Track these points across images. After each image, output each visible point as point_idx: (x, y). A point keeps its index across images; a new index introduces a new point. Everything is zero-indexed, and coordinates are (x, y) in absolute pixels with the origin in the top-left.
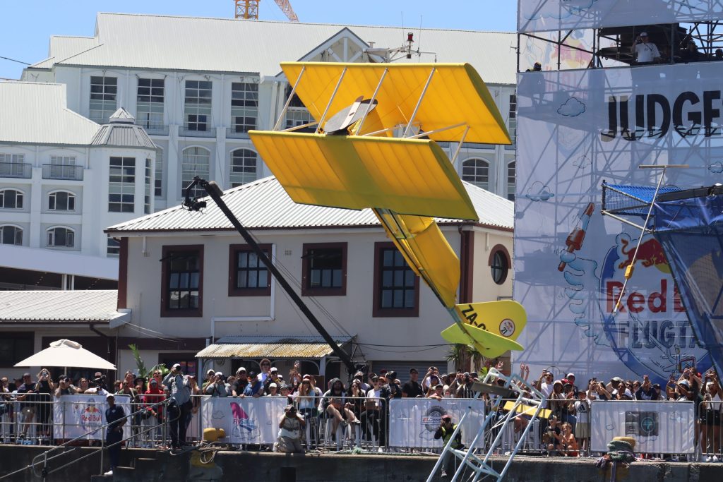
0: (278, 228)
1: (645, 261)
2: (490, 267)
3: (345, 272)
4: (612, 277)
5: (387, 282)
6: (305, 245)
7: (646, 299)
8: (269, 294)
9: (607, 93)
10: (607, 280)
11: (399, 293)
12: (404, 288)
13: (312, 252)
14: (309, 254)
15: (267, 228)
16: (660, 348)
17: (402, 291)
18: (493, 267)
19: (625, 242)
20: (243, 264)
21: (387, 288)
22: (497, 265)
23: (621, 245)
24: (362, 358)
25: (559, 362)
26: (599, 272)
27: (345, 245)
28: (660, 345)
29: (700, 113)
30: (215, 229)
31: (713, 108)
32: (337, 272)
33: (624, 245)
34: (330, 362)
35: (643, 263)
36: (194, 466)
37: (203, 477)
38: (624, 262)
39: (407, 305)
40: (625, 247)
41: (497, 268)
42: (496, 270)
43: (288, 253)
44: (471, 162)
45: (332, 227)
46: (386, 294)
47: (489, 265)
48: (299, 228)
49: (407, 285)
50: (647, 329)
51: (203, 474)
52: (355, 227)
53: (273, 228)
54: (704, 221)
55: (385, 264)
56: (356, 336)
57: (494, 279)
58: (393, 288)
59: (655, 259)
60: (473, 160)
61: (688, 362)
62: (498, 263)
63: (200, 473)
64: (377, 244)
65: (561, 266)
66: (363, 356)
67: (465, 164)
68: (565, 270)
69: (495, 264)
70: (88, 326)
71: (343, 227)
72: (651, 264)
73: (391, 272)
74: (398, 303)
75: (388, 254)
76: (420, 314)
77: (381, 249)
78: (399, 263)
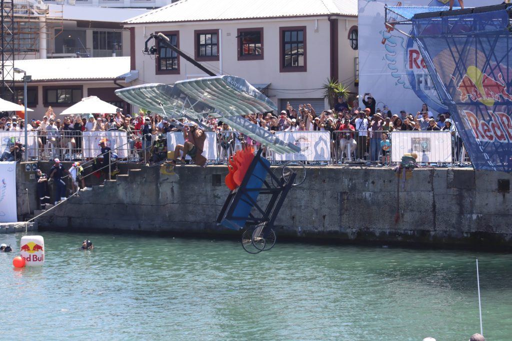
0: (222, 20)
2: (349, 40)
3: (262, 45)
4: (412, 47)
5: (288, 50)
6: (238, 30)
8: (218, 60)
10: (409, 49)
12: (298, 55)
13: (243, 34)
14: (241, 35)
15: (215, 20)
17: (296, 57)
18: (351, 40)
20: (202, 42)
21: (287, 55)
22: (354, 38)
26: (404, 45)
27: (262, 29)
30: (185, 21)
32: (258, 46)
36: (162, 174)
37: (168, 181)
39: (299, 65)
42: (353, 41)
43: (229, 34)
45: (253, 18)
47: (349, 38)
48: (234, 19)
49: (299, 52)
51: (168, 179)
52: (267, 18)
53: (218, 20)
55: (286, 40)
56: (270, 84)
57: (352, 47)
58: (291, 55)
63: (166, 178)
64: (280, 28)
65: (383, 41)
66: (274, 96)
68: (385, 43)
69: (352, 37)
70: (113, 82)
71: (260, 18)
73: (290, 45)
75: (287, 34)
76: (308, 70)
77: (283, 31)
78: (294, 39)
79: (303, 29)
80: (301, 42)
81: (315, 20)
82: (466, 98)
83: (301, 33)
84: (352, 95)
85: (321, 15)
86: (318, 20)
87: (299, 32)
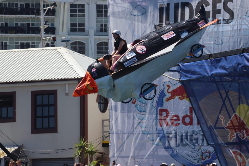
1: (180, 96)
2: (97, 103)
3: (15, 108)
4: (162, 106)
5: (39, 114)
7: (181, 118)
9: (159, 2)
11: (46, 120)
12: (49, 117)
16: (190, 146)
17: (47, 119)
18: (99, 103)
19: (169, 86)
21: (39, 117)
22: (101, 102)
23: (167, 88)
24: (25, 157)
25: (138, 156)
26: (154, 104)
27: (14, 93)
28: (190, 144)
29: (210, 11)
31: (217, 8)
32: (10, 109)
33: (168, 88)
34: (7, 161)
35: (179, 98)
38: (168, 98)
39: (50, 126)
40: (168, 89)
41: (102, 103)
42: (101, 105)
44: (101, 44)
45: (6, 83)
46: (39, 121)
47: (97, 102)
49: (50, 115)
50: (182, 136)
52: (19, 82)
54: (207, 73)
55: (38, 103)
56: (22, 145)
57: (100, 110)
58: (43, 117)
59: (185, 95)
60: (102, 42)
61: (207, 154)
62: (102, 101)
64: (32, 92)
65: (134, 101)
66: (26, 156)
67: (98, 44)
68: (136, 103)
69: (100, 101)
71: (13, 83)
72: (183, 98)
73: (41, 108)
74: (46, 125)
75: (39, 98)
76: (58, 131)
77: (35, 95)
78: (46, 102)
79: (54, 93)
80: (52, 105)
81: (66, 84)
82: (234, 136)
83: (52, 97)
84: (101, 154)
85: (71, 79)
86: (68, 84)
87: (50, 96)
